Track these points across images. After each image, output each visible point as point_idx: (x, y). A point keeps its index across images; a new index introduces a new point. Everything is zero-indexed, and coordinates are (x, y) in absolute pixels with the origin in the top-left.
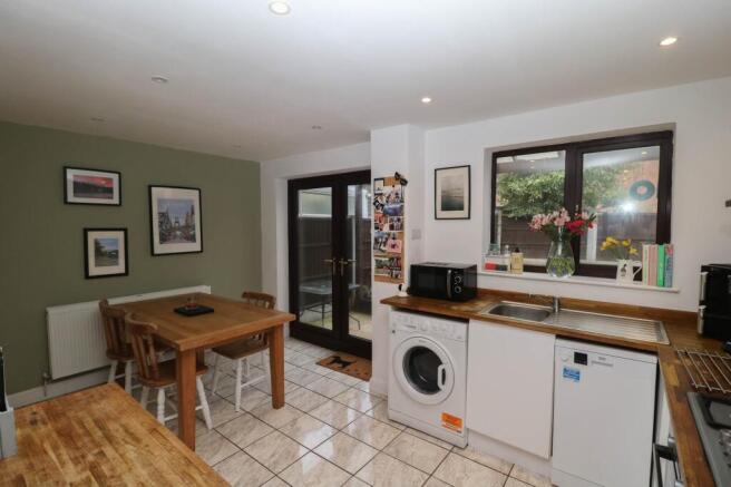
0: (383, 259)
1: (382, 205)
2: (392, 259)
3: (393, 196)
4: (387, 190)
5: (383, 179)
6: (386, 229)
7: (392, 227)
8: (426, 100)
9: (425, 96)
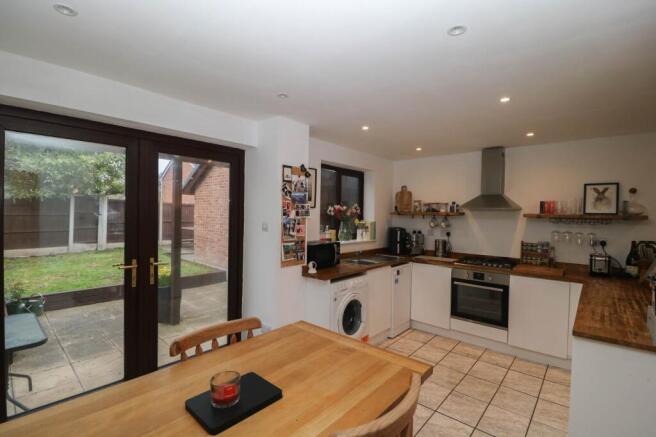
0: (290, 244)
1: (290, 192)
2: (297, 243)
3: (299, 185)
4: (295, 178)
5: (290, 167)
6: (293, 214)
7: (297, 213)
8: (365, 128)
9: (363, 125)
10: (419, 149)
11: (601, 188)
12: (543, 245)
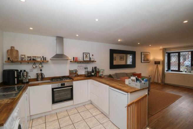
10: (31, 28)
11: (86, 54)
12: (75, 70)
